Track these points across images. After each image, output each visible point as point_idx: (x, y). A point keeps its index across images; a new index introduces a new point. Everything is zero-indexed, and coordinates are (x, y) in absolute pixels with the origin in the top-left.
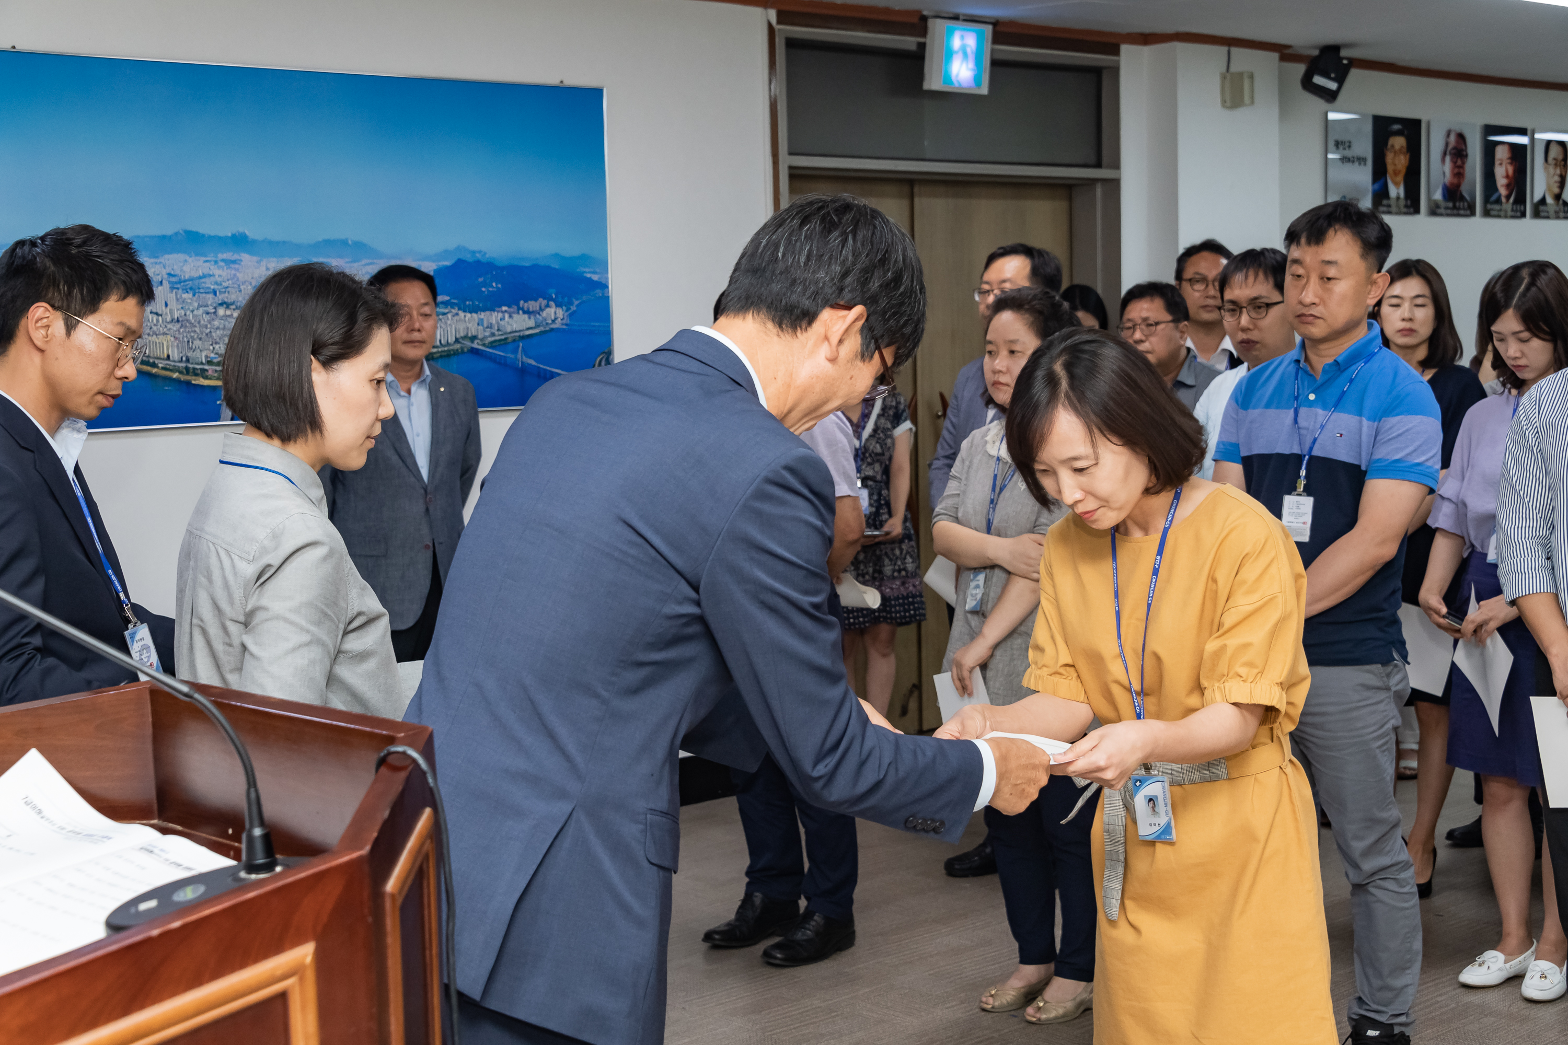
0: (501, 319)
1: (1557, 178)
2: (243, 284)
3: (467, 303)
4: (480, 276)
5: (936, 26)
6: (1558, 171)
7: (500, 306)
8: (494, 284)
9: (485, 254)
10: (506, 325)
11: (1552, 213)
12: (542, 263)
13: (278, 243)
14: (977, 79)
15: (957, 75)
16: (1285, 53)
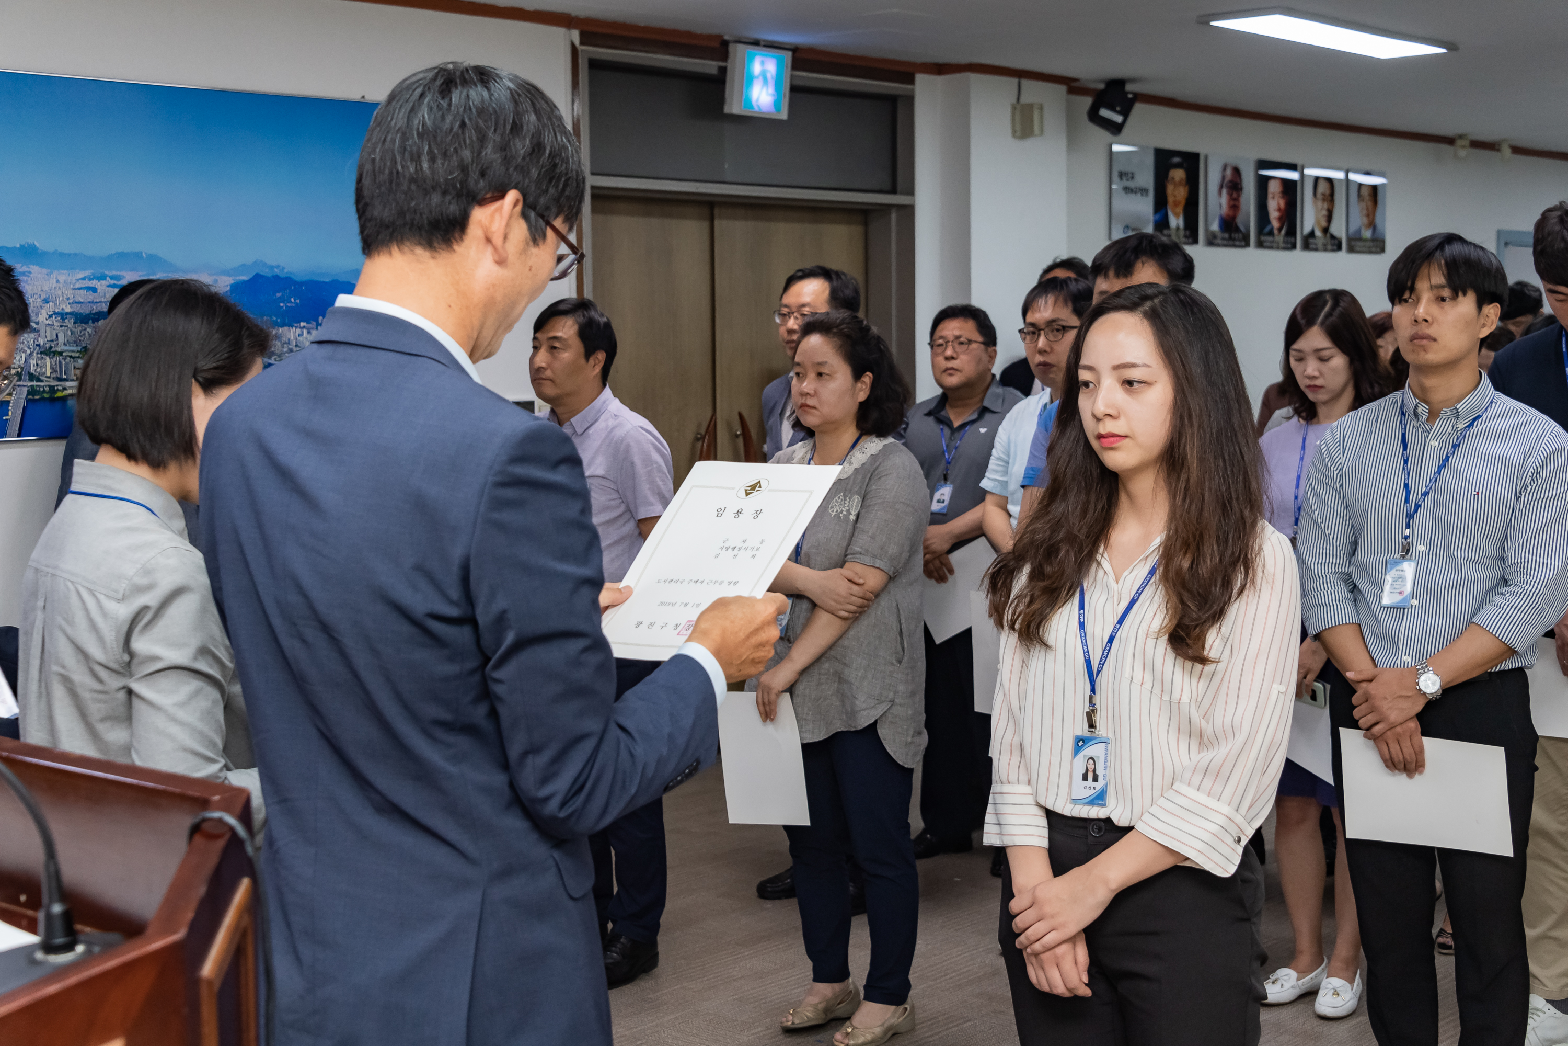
0: (299, 335)
1: (1325, 213)
2: (32, 297)
3: (265, 318)
4: (279, 292)
5: (738, 51)
6: (1326, 206)
7: (299, 323)
8: (292, 300)
9: (284, 268)
10: (305, 341)
11: (1320, 246)
12: (341, 280)
13: (69, 255)
14: (776, 103)
15: (757, 100)
16: (1073, 86)
